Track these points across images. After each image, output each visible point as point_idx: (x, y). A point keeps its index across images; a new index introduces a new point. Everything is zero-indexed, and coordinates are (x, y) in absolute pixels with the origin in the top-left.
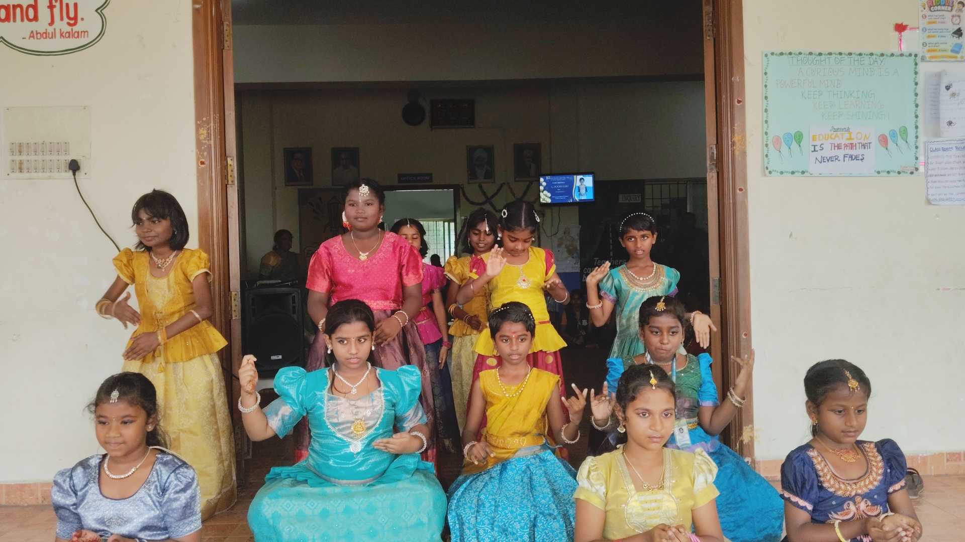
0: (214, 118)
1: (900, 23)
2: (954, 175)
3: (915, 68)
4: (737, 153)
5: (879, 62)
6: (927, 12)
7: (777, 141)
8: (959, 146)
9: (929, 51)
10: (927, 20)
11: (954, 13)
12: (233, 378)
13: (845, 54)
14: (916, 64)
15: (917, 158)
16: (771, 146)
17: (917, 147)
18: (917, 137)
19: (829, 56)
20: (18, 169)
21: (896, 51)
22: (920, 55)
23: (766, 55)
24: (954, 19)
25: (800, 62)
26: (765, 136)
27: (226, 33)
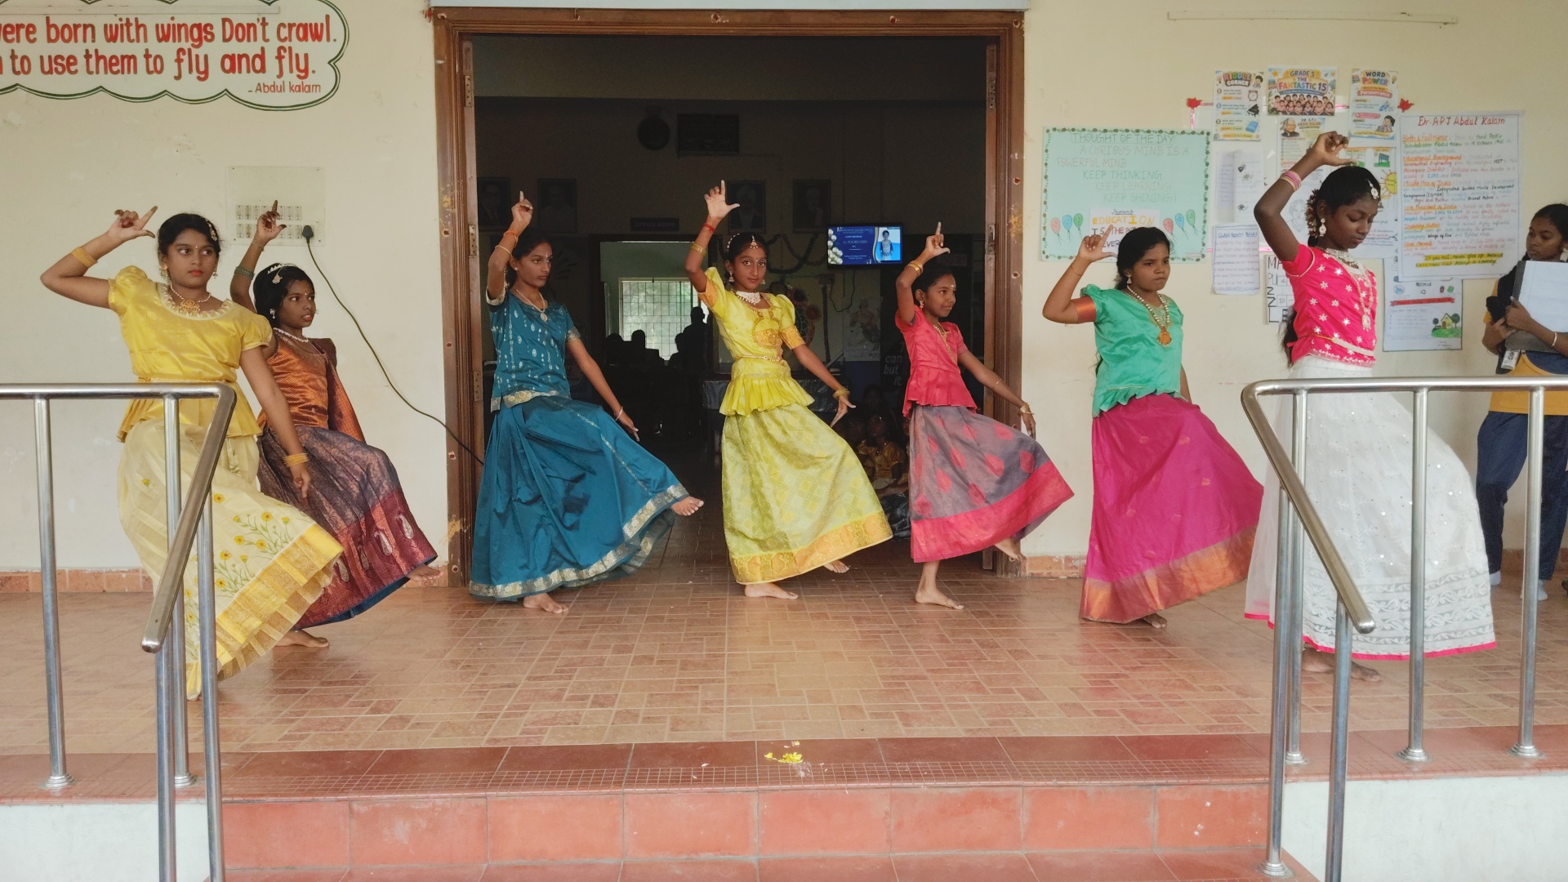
0: (458, 184)
1: (1192, 97)
2: (1243, 262)
3: (1207, 147)
4: (1013, 235)
5: (1168, 139)
6: (1222, 86)
7: (1056, 224)
8: (1249, 232)
9: (1223, 129)
10: (1222, 95)
11: (1251, 88)
12: (477, 462)
13: (1132, 131)
14: (1208, 143)
15: (1204, 245)
16: (1049, 228)
17: (1204, 233)
18: (1205, 222)
19: (1114, 133)
20: (245, 234)
21: (1186, 128)
22: (1213, 133)
23: (1048, 131)
24: (1252, 94)
25: (1083, 140)
26: (1043, 218)
27: (468, 88)
